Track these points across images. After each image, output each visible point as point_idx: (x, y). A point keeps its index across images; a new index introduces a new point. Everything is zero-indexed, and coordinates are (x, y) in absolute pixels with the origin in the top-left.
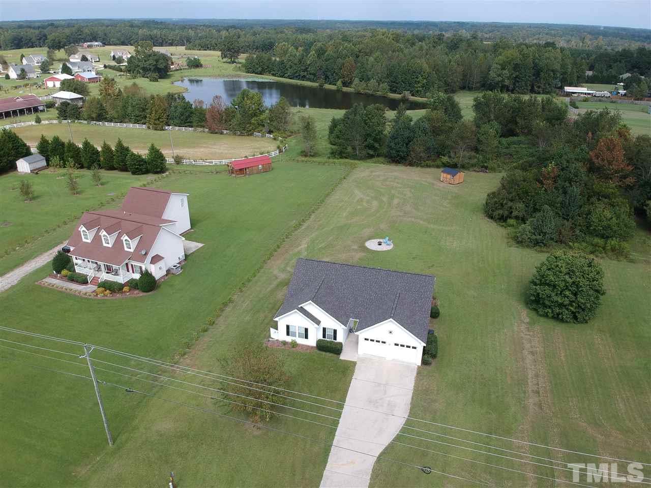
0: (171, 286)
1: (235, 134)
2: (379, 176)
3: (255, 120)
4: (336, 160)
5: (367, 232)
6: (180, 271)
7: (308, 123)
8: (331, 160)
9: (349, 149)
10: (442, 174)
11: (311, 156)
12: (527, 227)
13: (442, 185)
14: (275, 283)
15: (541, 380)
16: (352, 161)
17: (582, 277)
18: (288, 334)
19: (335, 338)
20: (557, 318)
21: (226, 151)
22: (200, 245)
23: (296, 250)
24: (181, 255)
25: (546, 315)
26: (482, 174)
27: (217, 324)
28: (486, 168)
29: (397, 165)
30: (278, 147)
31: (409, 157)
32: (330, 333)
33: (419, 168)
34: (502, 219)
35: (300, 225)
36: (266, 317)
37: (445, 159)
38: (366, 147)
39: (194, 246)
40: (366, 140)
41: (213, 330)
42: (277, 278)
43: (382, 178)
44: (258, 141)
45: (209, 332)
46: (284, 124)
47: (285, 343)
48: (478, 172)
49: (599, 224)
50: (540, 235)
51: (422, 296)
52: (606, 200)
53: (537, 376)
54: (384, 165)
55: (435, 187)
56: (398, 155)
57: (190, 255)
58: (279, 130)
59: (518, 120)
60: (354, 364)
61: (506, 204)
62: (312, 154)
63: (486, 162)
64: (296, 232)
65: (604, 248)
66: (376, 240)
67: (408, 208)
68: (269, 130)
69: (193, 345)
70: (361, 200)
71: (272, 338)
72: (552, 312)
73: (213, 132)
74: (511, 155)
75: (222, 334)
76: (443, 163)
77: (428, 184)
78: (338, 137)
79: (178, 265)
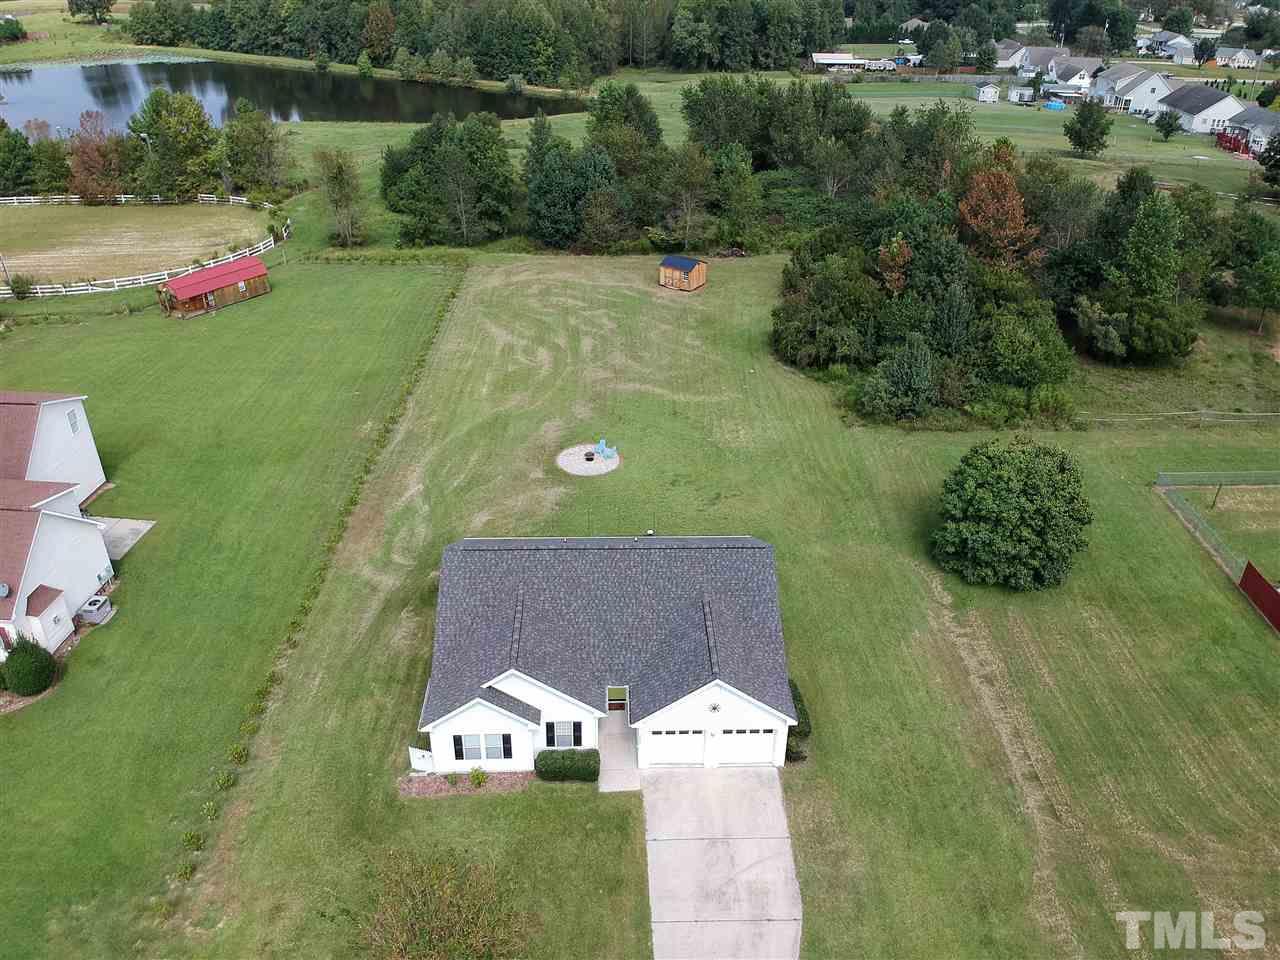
0: (97, 661)
1: (150, 202)
2: (528, 284)
3: (194, 165)
4: (419, 252)
5: (551, 431)
6: (110, 613)
7: (340, 168)
8: (407, 252)
9: (444, 223)
10: (662, 269)
11: (355, 244)
12: (877, 380)
13: (664, 293)
14: (375, 605)
15: (1030, 745)
16: (457, 251)
17: (1053, 498)
18: (459, 755)
19: (578, 741)
20: (1007, 585)
21: (140, 250)
22: (144, 526)
23: (400, 503)
24: (104, 566)
25: (983, 582)
26: (734, 261)
27: (256, 757)
28: (740, 246)
29: (557, 254)
30: (271, 229)
31: (582, 234)
32: (564, 732)
33: (605, 258)
34: (818, 366)
35: (388, 431)
36: (380, 708)
37: (656, 233)
38: (483, 214)
39: (131, 530)
40: (479, 200)
41: (252, 776)
42: (374, 589)
43: (535, 289)
44: (211, 215)
45: (241, 787)
46: (268, 167)
47: (453, 779)
48: (725, 256)
49: (1013, 360)
50: (907, 396)
51: (757, 599)
52: (1012, 306)
53: (1017, 734)
54: (528, 256)
55: (654, 299)
56: (558, 231)
57: (122, 559)
58: (258, 183)
59: (773, 133)
60: (638, 796)
61: (821, 332)
62: (359, 240)
63: (738, 234)
64: (385, 453)
65: (1027, 407)
66: (576, 449)
67: (619, 359)
68: (232, 186)
69: (207, 835)
70: (509, 349)
71: (418, 771)
72: (996, 573)
73: (90, 201)
74: (778, 212)
75: (281, 784)
76: (652, 242)
77: (638, 296)
78: (413, 195)
79: (102, 599)
